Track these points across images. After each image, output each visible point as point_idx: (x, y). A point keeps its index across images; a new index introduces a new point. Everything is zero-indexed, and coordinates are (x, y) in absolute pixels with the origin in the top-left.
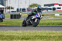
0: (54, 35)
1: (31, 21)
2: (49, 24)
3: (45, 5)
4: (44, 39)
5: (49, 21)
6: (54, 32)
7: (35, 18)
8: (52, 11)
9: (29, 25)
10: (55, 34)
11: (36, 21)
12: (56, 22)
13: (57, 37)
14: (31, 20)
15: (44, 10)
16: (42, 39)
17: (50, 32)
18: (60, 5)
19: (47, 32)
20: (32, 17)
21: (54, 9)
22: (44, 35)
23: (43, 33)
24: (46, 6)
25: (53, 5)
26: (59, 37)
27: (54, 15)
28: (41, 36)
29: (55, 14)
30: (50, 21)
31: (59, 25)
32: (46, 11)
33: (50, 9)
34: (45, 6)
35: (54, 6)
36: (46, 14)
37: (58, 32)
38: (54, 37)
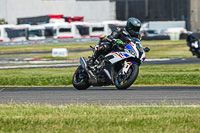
0: (50, 116)
1: (107, 72)
2: (33, 81)
3: (20, 21)
4: (16, 130)
5: (33, 72)
6: (50, 106)
7: (123, 61)
8: (43, 38)
9: (100, 84)
10: (51, 113)
11: (125, 70)
12: (55, 74)
13: (58, 124)
14: (108, 65)
15: (18, 36)
16: (10, 131)
17: (38, 107)
18: (67, 20)
19: (28, 106)
20: (112, 57)
21: (50, 33)
22: (18, 117)
23: (16, 111)
24: (24, 23)
25: (46, 19)
26: (67, 123)
27: (51, 52)
28: (8, 122)
29: (54, 50)
30: (36, 71)
31: (64, 84)
32: (24, 39)
33: (37, 33)
34: (19, 23)
35: (48, 22)
36: (22, 50)
37: (61, 106)
38: (50, 123)
